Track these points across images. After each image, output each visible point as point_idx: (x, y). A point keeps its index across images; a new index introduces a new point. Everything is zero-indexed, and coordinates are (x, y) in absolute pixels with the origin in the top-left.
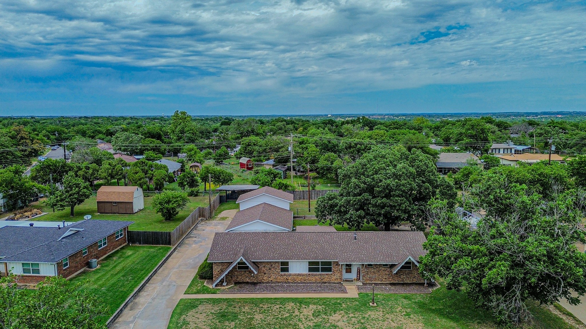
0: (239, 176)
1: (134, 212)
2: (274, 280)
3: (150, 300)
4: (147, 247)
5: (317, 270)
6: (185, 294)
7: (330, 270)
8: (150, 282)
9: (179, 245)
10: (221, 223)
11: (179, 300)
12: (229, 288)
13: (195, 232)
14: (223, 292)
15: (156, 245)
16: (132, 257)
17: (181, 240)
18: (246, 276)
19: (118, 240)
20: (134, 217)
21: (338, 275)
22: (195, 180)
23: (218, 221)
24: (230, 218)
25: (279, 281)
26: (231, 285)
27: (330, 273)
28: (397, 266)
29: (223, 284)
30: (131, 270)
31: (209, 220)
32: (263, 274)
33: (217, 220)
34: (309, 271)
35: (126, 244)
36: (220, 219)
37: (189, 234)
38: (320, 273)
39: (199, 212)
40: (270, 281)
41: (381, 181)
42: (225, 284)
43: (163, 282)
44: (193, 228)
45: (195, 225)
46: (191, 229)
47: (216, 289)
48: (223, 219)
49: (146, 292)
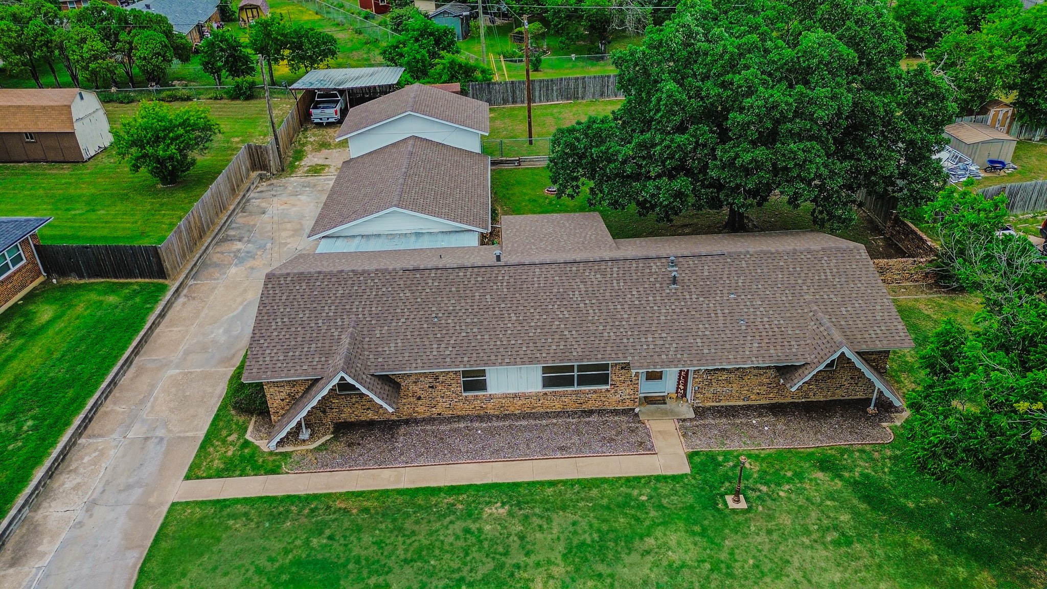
0: (356, 33)
1: (85, 157)
2: (447, 413)
3: (79, 514)
4: (100, 288)
5: (569, 382)
6: (187, 478)
7: (604, 380)
8: (94, 427)
9: (193, 273)
10: (308, 185)
11: (165, 509)
12: (318, 449)
13: (240, 219)
14: (300, 466)
15: (127, 278)
16: (50, 332)
17: (198, 256)
18: (365, 407)
19: (9, 277)
20: (85, 172)
21: (625, 392)
22: (240, 57)
23: (303, 179)
24: (332, 169)
25: (459, 413)
26: (323, 435)
27: (604, 387)
28: (800, 371)
29: (301, 437)
30: (36, 389)
31: (280, 176)
32: (413, 400)
33: (300, 173)
34: (544, 386)
35: (41, 279)
36: (308, 171)
37: (224, 229)
38: (576, 388)
39: (251, 156)
40: (435, 416)
41: (751, 92)
42: (305, 434)
43: (129, 427)
44: (234, 210)
45: (240, 197)
46: (229, 212)
47: (281, 453)
48: (316, 170)
49: (73, 475)
